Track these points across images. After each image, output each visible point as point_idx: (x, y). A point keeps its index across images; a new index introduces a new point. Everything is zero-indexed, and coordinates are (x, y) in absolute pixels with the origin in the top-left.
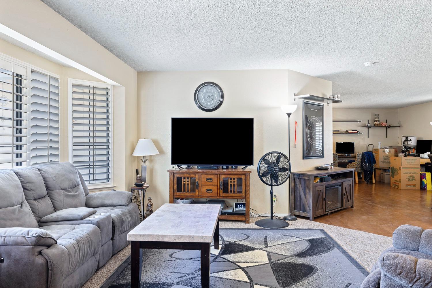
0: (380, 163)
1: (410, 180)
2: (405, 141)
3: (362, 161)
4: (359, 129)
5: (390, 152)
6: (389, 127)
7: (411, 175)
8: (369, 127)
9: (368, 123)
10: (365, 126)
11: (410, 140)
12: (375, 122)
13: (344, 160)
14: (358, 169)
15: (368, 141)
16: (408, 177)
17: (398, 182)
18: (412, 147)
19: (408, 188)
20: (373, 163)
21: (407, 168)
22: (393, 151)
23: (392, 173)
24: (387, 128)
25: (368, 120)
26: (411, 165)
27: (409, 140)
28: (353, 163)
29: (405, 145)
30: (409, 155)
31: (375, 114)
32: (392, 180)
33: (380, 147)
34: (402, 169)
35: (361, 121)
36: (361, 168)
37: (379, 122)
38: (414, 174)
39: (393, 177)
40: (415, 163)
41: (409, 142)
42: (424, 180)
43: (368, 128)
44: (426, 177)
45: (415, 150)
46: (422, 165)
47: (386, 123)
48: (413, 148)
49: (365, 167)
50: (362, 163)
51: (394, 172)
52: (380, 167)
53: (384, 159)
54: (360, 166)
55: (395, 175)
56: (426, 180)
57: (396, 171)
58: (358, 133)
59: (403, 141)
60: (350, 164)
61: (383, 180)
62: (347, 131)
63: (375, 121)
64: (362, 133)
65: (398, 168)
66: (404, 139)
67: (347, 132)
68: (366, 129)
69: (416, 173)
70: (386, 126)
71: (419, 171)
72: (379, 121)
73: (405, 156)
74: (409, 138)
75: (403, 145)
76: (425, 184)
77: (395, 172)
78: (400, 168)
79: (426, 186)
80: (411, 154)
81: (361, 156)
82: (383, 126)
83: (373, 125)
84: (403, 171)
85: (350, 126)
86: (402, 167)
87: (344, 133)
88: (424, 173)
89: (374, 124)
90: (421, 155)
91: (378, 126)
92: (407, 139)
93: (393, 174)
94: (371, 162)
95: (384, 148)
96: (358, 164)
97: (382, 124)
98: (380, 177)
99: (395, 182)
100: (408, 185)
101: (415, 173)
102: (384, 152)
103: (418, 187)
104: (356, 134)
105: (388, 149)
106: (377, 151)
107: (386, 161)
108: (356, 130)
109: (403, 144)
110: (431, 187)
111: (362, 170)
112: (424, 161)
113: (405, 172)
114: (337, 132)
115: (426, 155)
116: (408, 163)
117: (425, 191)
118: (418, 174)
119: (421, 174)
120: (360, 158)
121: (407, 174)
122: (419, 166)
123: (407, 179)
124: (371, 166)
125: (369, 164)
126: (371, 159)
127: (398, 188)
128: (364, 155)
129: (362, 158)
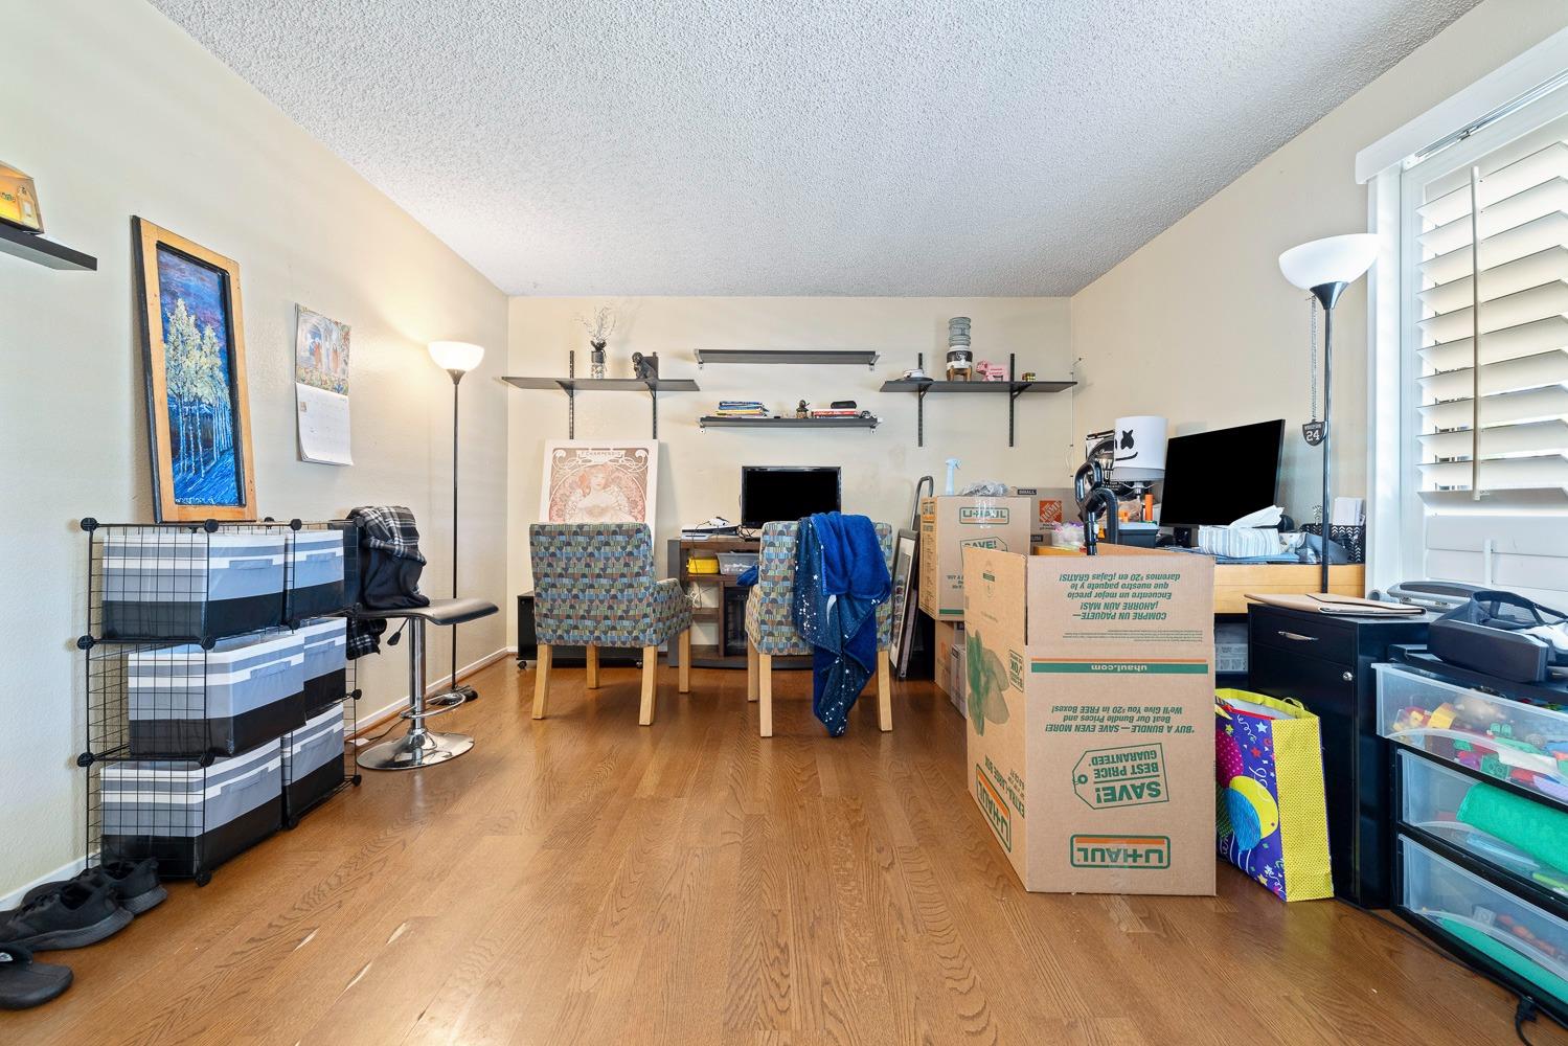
1: (1111, 795)
2: (1093, 453)
3: (796, 576)
6: (1024, 388)
7: (1126, 739)
9: (920, 366)
10: (901, 384)
11: (1128, 441)
12: (949, 360)
14: (771, 634)
16: (1094, 761)
17: (1005, 795)
18: (1138, 488)
20: (873, 594)
21: (1084, 668)
22: (1024, 508)
24: (1011, 397)
25: (921, 356)
26: (1114, 633)
27: (1119, 437)
30: (1114, 535)
31: (952, 320)
34: (1027, 673)
36: (793, 622)
37: (970, 359)
38: (1150, 729)
39: (980, 724)
40: (1162, 616)
41: (1119, 452)
42: (1246, 787)
43: (920, 396)
44: (1269, 756)
45: (1155, 502)
46: (1223, 621)
47: (1010, 362)
48: (1144, 493)
49: (813, 621)
50: (795, 591)
51: (983, 680)
54: (784, 612)
55: (990, 718)
56: (1270, 788)
57: (996, 685)
62: (803, 408)
63: (951, 356)
64: (887, 425)
67: (804, 419)
68: (908, 400)
69: (1177, 720)
70: (1010, 381)
71: (1198, 699)
72: (969, 356)
74: (1122, 427)
76: (1266, 831)
79: (1270, 850)
80: (1125, 525)
82: (996, 382)
83: (942, 379)
84: (1041, 692)
85: (821, 387)
86: (1028, 655)
87: (787, 417)
88: (1254, 719)
89: (948, 373)
90: (1209, 536)
91: (967, 386)
92: (1108, 439)
93: (979, 703)
94: (851, 581)
95: (970, 495)
97: (983, 373)
99: (989, 773)
100: (1090, 848)
101: (1158, 718)
103: (1195, 870)
104: (850, 422)
105: (993, 501)
106: (931, 508)
108: (852, 404)
110: (1328, 869)
111: (801, 644)
112: (1236, 590)
113: (1056, 709)
114: (750, 411)
115: (1252, 533)
116: (1090, 612)
117: (1263, 897)
118: (1189, 729)
119: (1221, 722)
120: (782, 557)
121: (1086, 729)
122: (1206, 649)
123: (1083, 779)
124: (855, 614)
125: (845, 603)
126: (854, 562)
127: (1007, 852)
128: (810, 537)
129: (797, 556)
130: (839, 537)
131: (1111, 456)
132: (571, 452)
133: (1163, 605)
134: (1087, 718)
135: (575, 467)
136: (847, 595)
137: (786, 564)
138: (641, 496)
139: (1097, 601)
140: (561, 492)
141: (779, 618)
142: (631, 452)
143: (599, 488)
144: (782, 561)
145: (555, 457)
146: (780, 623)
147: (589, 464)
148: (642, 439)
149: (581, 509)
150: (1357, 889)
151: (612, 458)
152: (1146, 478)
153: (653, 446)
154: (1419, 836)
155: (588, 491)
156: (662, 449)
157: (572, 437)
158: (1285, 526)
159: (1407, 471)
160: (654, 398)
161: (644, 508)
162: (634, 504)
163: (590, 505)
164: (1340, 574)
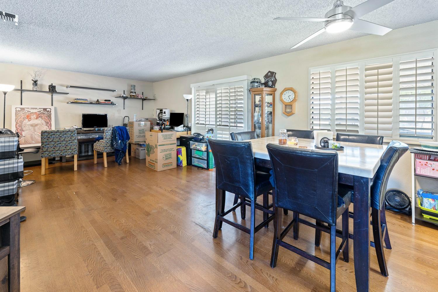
0: (135, 138)
1: (167, 159)
2: (159, 114)
3: (112, 138)
4: (113, 100)
5: (145, 125)
6: (145, 99)
7: (168, 152)
8: (125, 98)
9: (124, 94)
10: (120, 97)
11: (165, 113)
12: (131, 93)
13: (93, 136)
14: (107, 149)
15: (124, 113)
16: (165, 155)
17: (154, 162)
19: (165, 168)
20: (126, 139)
21: (164, 145)
22: (149, 123)
23: (147, 151)
24: (143, 101)
25: (124, 91)
26: (167, 141)
27: (163, 112)
28: (100, 141)
29: (160, 117)
30: (164, 129)
31: (131, 85)
32: (148, 159)
33: (136, 119)
34: (158, 147)
35: (115, 91)
36: (111, 146)
37: (135, 93)
39: (149, 156)
40: (172, 139)
41: (163, 114)
42: (180, 156)
43: (124, 100)
44: (181, 152)
45: (169, 122)
46: (177, 139)
47: (143, 95)
48: (167, 121)
49: (117, 145)
50: (112, 140)
51: (150, 149)
52: (135, 142)
53: (140, 133)
54: (109, 144)
55: (151, 154)
56: (182, 156)
57: (152, 149)
58: (112, 104)
59: (158, 114)
60: (97, 142)
61: (139, 156)
62: (98, 101)
63: (131, 92)
64: (117, 104)
65: (154, 146)
66: (158, 111)
67: (98, 103)
68: (122, 100)
69: (173, 150)
70: (142, 98)
71: (175, 147)
73: (161, 130)
74: (164, 110)
75: (158, 118)
76: (181, 160)
77: (150, 151)
78: (156, 146)
79: (181, 162)
80: (166, 127)
81: (111, 131)
82: (140, 98)
83: (129, 96)
84: (159, 149)
85: (103, 96)
86: (158, 144)
87: (94, 103)
88: (180, 149)
89: (131, 95)
90: (176, 128)
91: (134, 98)
92: (161, 112)
93: (149, 153)
94: (123, 138)
95: (139, 121)
96: (107, 142)
97: (138, 96)
98: (135, 152)
99: (151, 161)
100: (165, 165)
101: (171, 150)
102: (139, 125)
103: (174, 165)
104: (109, 104)
105: (144, 122)
106: (132, 124)
107: (142, 135)
108: (110, 101)
109: (158, 116)
110: (186, 163)
111: (112, 150)
112: (179, 135)
113: (161, 150)
114: (84, 101)
115: (180, 128)
116: (165, 139)
117: (181, 167)
118: (174, 150)
119: (177, 149)
120: (109, 134)
121: (164, 152)
122: (176, 142)
123: (164, 158)
124: (123, 143)
125: (122, 141)
126: (124, 135)
127: (154, 169)
128: (115, 131)
129: (112, 134)
130: (121, 130)
131: (162, 115)
132: (23, 109)
133: (172, 137)
134: (164, 150)
135: (25, 113)
136: (123, 140)
137: (110, 136)
138: (50, 121)
139: (165, 138)
140: (20, 120)
141: (108, 145)
142: (45, 109)
143: (34, 119)
144: (109, 135)
145: (16, 110)
146: (108, 146)
147: (30, 112)
148: (48, 106)
149: (28, 125)
150: (189, 164)
151: (39, 111)
152: (167, 119)
153: (53, 108)
154: (193, 157)
155: (30, 120)
156: (55, 109)
157: (21, 104)
158: (184, 127)
159: (195, 121)
160: (52, 95)
161: (51, 124)
162: (47, 123)
163: (31, 124)
164: (189, 132)
